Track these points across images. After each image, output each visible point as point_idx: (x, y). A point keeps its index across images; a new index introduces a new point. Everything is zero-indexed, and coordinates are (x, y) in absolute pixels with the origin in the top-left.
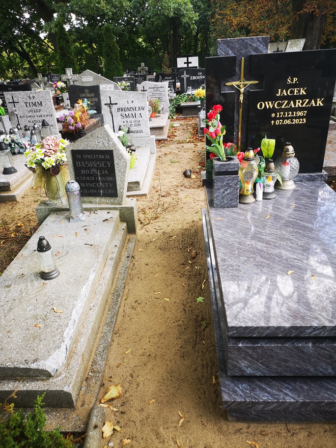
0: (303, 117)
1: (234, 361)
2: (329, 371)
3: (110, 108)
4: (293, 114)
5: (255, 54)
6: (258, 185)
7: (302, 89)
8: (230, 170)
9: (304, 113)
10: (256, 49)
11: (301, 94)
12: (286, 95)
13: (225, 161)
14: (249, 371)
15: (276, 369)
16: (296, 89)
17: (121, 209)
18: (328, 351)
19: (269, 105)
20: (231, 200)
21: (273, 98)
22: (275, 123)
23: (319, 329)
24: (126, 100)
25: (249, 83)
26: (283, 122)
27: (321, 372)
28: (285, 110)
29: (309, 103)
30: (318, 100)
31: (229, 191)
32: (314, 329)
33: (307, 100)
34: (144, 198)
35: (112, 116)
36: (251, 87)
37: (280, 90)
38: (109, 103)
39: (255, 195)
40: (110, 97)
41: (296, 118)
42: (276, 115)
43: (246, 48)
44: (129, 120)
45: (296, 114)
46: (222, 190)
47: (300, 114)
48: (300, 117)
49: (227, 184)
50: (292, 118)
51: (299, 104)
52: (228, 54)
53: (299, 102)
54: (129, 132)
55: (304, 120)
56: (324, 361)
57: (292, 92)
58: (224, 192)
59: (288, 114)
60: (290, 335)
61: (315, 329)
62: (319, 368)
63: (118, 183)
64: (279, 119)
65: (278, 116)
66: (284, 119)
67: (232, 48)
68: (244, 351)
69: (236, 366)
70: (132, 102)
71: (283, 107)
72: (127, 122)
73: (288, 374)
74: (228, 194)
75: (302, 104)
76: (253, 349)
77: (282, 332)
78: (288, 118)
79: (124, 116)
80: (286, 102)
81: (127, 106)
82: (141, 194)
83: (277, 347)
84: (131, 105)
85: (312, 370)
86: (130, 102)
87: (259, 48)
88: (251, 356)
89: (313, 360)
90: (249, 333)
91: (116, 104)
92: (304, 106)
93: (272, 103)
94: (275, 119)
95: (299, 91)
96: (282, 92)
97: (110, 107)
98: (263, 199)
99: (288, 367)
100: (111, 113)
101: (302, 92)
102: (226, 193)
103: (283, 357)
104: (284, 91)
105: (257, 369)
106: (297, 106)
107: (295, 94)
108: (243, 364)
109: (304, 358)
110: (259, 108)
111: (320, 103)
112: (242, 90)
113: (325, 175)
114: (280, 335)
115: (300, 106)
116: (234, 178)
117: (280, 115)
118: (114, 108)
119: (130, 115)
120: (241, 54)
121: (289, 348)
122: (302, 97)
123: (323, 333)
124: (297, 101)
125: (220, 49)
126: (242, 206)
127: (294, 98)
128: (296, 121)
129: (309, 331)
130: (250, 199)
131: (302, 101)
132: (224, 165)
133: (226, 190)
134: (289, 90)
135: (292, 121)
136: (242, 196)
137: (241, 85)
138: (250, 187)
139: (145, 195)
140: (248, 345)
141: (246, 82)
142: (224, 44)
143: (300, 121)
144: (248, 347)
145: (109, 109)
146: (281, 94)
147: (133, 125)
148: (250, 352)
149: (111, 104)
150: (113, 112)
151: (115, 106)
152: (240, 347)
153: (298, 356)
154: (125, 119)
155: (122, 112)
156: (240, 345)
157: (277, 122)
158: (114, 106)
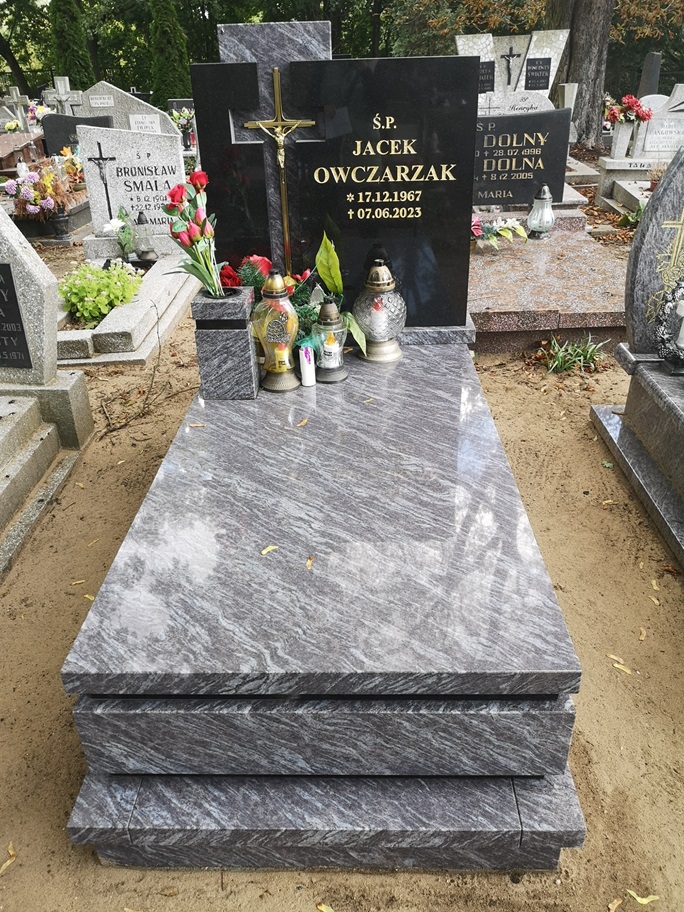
0: (414, 204)
1: (95, 744)
2: (300, 765)
3: (101, 168)
4: (392, 196)
5: (303, 59)
6: (302, 353)
7: (406, 142)
8: (226, 318)
9: (416, 196)
10: (304, 50)
11: (405, 152)
12: (372, 153)
13: (221, 297)
14: (132, 764)
15: (187, 760)
16: (393, 142)
17: (41, 395)
18: (285, 724)
19: (340, 175)
20: (237, 384)
21: (349, 162)
22: (355, 215)
23: (253, 680)
24: (135, 150)
25: (296, 123)
26: (373, 213)
27: (284, 766)
28: (373, 188)
29: (424, 172)
30: (444, 167)
31: (230, 364)
32: (244, 678)
33: (420, 167)
34: (137, 368)
35: (106, 185)
36: (300, 134)
37: (359, 143)
38: (98, 156)
39: (297, 371)
40: (99, 144)
41: (400, 205)
42: (357, 197)
43: (282, 47)
44: (142, 195)
45: (399, 198)
46: (216, 362)
47: (407, 196)
48: (407, 204)
49: (224, 347)
50: (391, 206)
51: (402, 174)
52: (243, 58)
53: (403, 170)
54: (140, 221)
55: (418, 209)
56: (284, 745)
57: (386, 148)
58: (219, 367)
59: (382, 197)
60: (198, 691)
61: (246, 679)
62: (276, 758)
63: (29, 338)
64: (364, 206)
65: (361, 201)
66: (374, 206)
67: (251, 46)
68: (108, 723)
69: (102, 755)
70: (149, 155)
71: (369, 180)
72: (138, 198)
73: (216, 771)
74: (229, 370)
75: (410, 175)
76: (128, 718)
77: (178, 685)
78: (382, 206)
79: (132, 185)
80: (376, 169)
81: (137, 163)
82: (132, 359)
83: (177, 716)
84: (145, 162)
85: (264, 762)
86: (143, 155)
87: (310, 47)
88: (126, 733)
89: (259, 742)
90: (107, 688)
91: (113, 159)
92: (414, 179)
93: (345, 171)
94: (355, 206)
95: (401, 147)
96: (363, 147)
97: (99, 165)
98: (317, 381)
99: (211, 756)
100: (103, 178)
101: (408, 148)
102: (225, 367)
103: (196, 737)
104: (369, 145)
105: (150, 761)
106: (399, 179)
107: (393, 152)
108: (115, 750)
109: (240, 739)
110: (318, 181)
111: (447, 174)
112: (281, 139)
113: (471, 331)
114: (176, 692)
115: (407, 179)
116: (237, 335)
117: (365, 197)
118: (110, 168)
119: (144, 185)
120: (271, 59)
121: (203, 719)
122: (408, 160)
123: (264, 687)
124: (399, 168)
125: (225, 46)
126: (265, 397)
127: (390, 162)
128: (400, 213)
129: (234, 683)
130: (288, 382)
131: (410, 168)
132: (212, 307)
133: (225, 362)
134: (379, 144)
135: (393, 213)
136: (267, 378)
137: (281, 131)
138: (284, 355)
139: (141, 362)
140: (115, 712)
141: (289, 122)
142: (232, 35)
143: (408, 213)
144: (115, 715)
145: (98, 170)
146: (362, 151)
147: (152, 207)
148: (123, 725)
149: (101, 158)
150: (108, 177)
151: (112, 162)
152: (97, 716)
153: (225, 734)
154: (134, 193)
155: (127, 178)
156: (99, 711)
157: (361, 214)
158: (109, 163)
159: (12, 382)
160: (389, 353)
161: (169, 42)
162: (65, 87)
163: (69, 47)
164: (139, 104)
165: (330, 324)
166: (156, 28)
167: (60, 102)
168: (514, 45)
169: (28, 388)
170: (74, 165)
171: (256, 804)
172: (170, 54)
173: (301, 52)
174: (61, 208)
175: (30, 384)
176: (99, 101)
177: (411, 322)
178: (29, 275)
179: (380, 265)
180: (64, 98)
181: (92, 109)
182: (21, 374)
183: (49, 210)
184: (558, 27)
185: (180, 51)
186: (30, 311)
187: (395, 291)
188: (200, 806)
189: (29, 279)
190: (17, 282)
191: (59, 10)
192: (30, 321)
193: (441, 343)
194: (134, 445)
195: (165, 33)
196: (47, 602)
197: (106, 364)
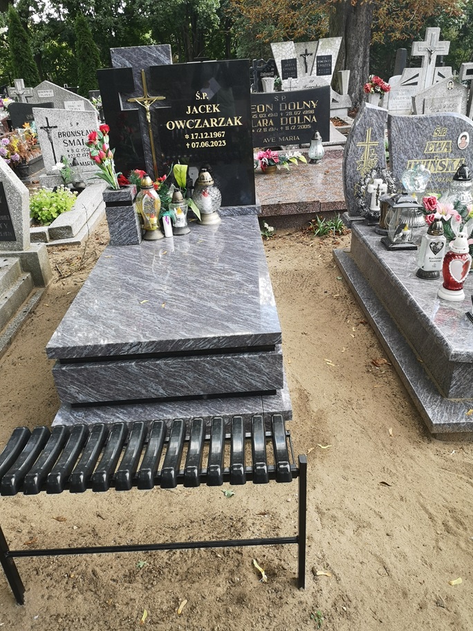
0: (221, 139)
1: (62, 386)
2: (161, 391)
3: (48, 133)
4: (209, 135)
5: (157, 65)
6: (164, 218)
7: (214, 106)
8: (121, 200)
9: (222, 134)
10: (157, 60)
11: (214, 111)
12: (197, 112)
13: (118, 190)
14: (81, 398)
15: (107, 393)
16: (207, 106)
17: (22, 256)
18: (152, 369)
19: (180, 124)
20: (129, 236)
21: (184, 117)
22: (190, 146)
23: (135, 346)
24: (69, 121)
25: (155, 98)
26: (200, 144)
27: (153, 393)
28: (199, 131)
29: (225, 122)
30: (236, 118)
31: (125, 225)
32: (131, 345)
33: (223, 119)
34: (76, 247)
35: (52, 143)
36: (158, 104)
37: (189, 107)
38: (46, 126)
39: (162, 229)
40: (47, 118)
41: (214, 139)
42: (190, 136)
43: (145, 58)
44: (75, 148)
45: (213, 135)
46: (117, 224)
47: (217, 135)
48: (218, 139)
49: (121, 216)
50: (209, 140)
51: (214, 123)
52: (125, 65)
53: (214, 121)
54: (74, 164)
55: (224, 141)
56: (152, 381)
57: (203, 109)
58: (119, 227)
59: (204, 136)
60: (110, 353)
61: (132, 345)
62: (149, 389)
63: (14, 223)
64: (195, 141)
65: (193, 138)
66: (200, 141)
67: (129, 59)
68: (69, 375)
69: (66, 393)
70: (77, 124)
71: (196, 127)
72: (72, 150)
73: (121, 398)
74: (124, 229)
75: (218, 123)
76: (77, 371)
77: (100, 351)
78: (205, 140)
79: (68, 142)
80: (199, 121)
81: (70, 129)
82: (72, 241)
83: (101, 368)
84: (75, 128)
85: (144, 391)
86: (74, 124)
87: (160, 58)
88: (78, 380)
89: (140, 380)
90: (68, 355)
91: (56, 127)
92: (220, 125)
93: (183, 122)
94: (190, 141)
95: (212, 108)
96: (192, 109)
97: (47, 131)
98: (174, 235)
99: (118, 390)
100: (50, 139)
101: (216, 109)
102: (122, 227)
103: (111, 379)
104: (195, 108)
105: (89, 395)
106: (212, 126)
107: (208, 111)
108: (72, 389)
109: (131, 379)
110: (168, 127)
111: (237, 122)
112: (148, 107)
113: (258, 207)
114: (100, 355)
115: (216, 125)
116: (128, 209)
117: (195, 136)
118: (54, 132)
119: (76, 142)
120: (140, 65)
121: (113, 369)
122: (215, 115)
123: (140, 349)
124: (212, 120)
125: (115, 59)
126: (145, 243)
127: (208, 116)
128: (214, 144)
129: (126, 348)
130: (157, 235)
131: (218, 120)
132: (114, 194)
133: (122, 225)
134: (200, 107)
135: (211, 144)
136: (146, 234)
137: (147, 102)
138: (155, 220)
139: (78, 243)
140: (72, 368)
141: (152, 98)
142: (118, 53)
143: (219, 143)
144: (72, 370)
145: (47, 134)
146: (191, 112)
147: (81, 155)
148: (76, 375)
149: (48, 127)
150: (53, 138)
151: (55, 129)
152: (64, 371)
153: (124, 376)
154: (70, 147)
155: (65, 138)
156: (64, 368)
157: (193, 145)
158: (53, 130)
159: (5, 249)
160: (214, 219)
161: (88, 54)
162: (21, 85)
163: (23, 60)
164: (70, 94)
165: (178, 203)
166: (80, 45)
167: (18, 95)
168: (308, 48)
169: (15, 252)
170: (30, 134)
171: (141, 413)
172: (89, 61)
173: (155, 61)
174: (24, 160)
175: (15, 250)
176: (44, 94)
177: (225, 203)
178: (13, 188)
179: (205, 171)
180: (21, 93)
181: (39, 99)
182: (10, 244)
183: (17, 161)
184: (337, 36)
185: (96, 59)
186: (15, 208)
187: (214, 186)
188: (115, 415)
189: (14, 190)
190: (6, 192)
191: (15, 36)
192: (15, 214)
193: (243, 214)
194: (75, 284)
195: (85, 48)
196: (32, 357)
197: (57, 245)
